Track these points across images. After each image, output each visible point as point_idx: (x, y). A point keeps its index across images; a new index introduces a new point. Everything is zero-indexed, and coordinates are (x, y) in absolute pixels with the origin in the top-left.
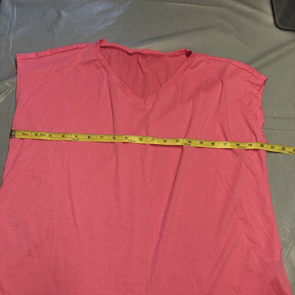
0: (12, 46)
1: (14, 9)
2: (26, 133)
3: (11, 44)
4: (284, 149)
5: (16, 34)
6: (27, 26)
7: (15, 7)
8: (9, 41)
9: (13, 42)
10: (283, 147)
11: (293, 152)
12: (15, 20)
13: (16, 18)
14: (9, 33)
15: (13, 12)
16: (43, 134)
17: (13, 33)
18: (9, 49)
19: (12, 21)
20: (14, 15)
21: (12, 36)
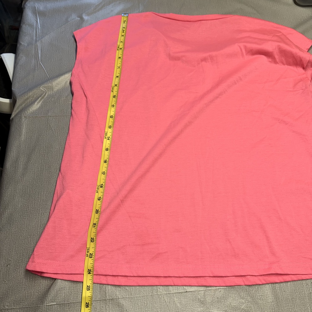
0: (41, 53)
1: (37, 19)
2: (125, 22)
3: (40, 52)
4: (92, 241)
5: (43, 42)
6: (52, 33)
7: (38, 16)
8: (38, 49)
9: (41, 50)
10: (94, 239)
11: (88, 253)
12: (40, 29)
13: (40, 26)
14: (36, 41)
15: (36, 21)
16: (124, 32)
17: (40, 41)
18: (39, 57)
19: (37, 30)
20: (38, 24)
21: (39, 44)
